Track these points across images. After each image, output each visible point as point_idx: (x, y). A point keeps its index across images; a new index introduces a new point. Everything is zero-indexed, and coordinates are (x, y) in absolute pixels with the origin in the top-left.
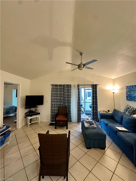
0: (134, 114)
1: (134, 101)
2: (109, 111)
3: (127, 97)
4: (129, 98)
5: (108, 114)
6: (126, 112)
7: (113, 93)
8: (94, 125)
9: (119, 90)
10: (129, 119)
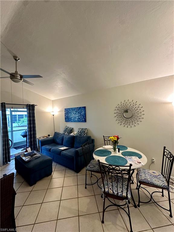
0: (71, 133)
1: (71, 122)
2: (49, 135)
3: (65, 118)
4: (67, 120)
5: (50, 139)
6: (66, 132)
7: (53, 115)
8: (37, 155)
9: (59, 112)
10: (69, 138)
